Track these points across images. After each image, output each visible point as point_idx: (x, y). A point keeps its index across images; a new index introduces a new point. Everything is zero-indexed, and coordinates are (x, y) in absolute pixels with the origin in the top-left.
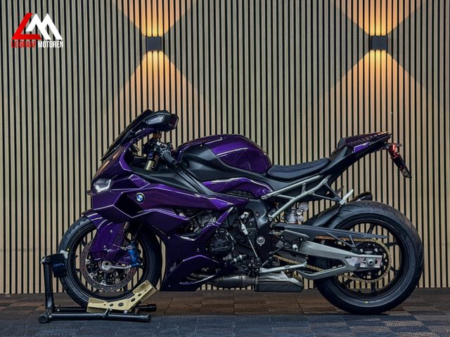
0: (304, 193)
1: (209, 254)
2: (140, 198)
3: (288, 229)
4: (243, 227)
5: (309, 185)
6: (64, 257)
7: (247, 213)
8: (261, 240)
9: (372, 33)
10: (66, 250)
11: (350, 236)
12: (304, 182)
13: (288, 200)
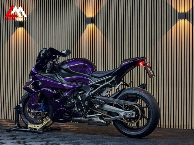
0: (106, 83)
1: (65, 108)
2: (40, 84)
3: (97, 99)
4: (79, 97)
5: (108, 80)
6: (20, 107)
7: (82, 91)
8: (86, 103)
9: (181, 12)
10: (21, 104)
11: (123, 103)
12: (105, 78)
13: (99, 86)
